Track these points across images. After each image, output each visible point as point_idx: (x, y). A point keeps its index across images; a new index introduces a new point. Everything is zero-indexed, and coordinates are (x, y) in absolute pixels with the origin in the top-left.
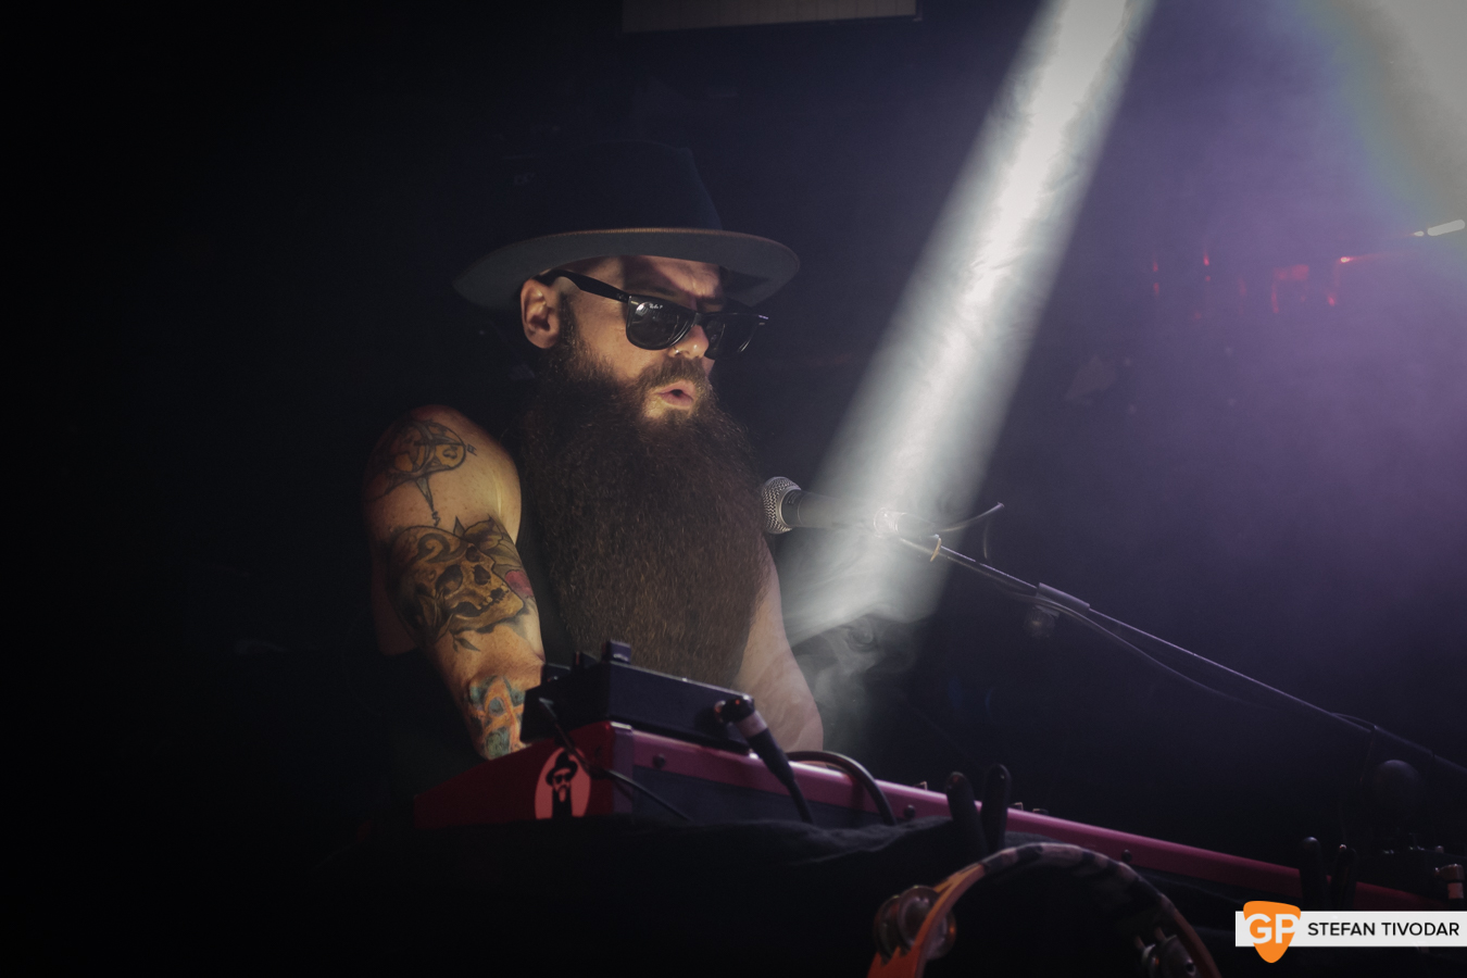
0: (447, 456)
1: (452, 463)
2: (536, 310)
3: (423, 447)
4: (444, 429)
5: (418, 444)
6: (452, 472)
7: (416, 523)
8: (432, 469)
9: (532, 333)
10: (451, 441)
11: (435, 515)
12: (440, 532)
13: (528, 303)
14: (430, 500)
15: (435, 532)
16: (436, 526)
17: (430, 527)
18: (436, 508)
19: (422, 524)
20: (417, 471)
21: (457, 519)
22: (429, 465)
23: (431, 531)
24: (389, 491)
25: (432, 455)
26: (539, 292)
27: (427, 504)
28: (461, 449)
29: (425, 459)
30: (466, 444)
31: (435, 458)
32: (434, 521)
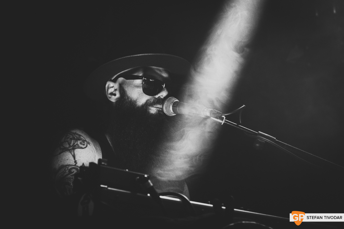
0: (81, 144)
1: (83, 147)
2: (111, 90)
3: (73, 140)
4: (80, 135)
5: (71, 139)
6: (83, 149)
7: (69, 164)
8: (75, 147)
9: (110, 98)
10: (83, 140)
11: (76, 162)
12: (77, 167)
13: (108, 88)
14: (74, 156)
15: (75, 167)
16: (75, 165)
17: (73, 165)
18: (76, 159)
19: (71, 164)
20: (70, 147)
21: (83, 163)
22: (75, 146)
23: (73, 167)
24: (60, 154)
25: (76, 143)
26: (112, 84)
27: (73, 158)
28: (86, 142)
29: (74, 144)
30: (87, 141)
31: (77, 144)
32: (75, 164)
